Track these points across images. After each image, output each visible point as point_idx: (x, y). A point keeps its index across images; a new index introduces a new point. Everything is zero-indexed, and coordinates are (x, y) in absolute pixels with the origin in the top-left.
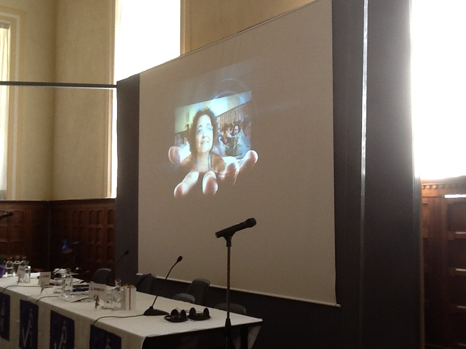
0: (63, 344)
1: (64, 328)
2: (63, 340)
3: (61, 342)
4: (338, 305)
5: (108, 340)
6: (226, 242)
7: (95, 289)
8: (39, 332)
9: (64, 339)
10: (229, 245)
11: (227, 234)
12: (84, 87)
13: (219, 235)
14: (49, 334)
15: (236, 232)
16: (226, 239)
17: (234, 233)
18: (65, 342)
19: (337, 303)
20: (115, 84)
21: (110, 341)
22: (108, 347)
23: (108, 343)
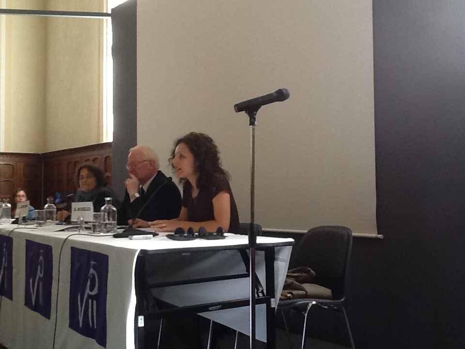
0: (40, 277)
1: (41, 258)
2: (40, 274)
3: (38, 277)
4: (380, 236)
5: (92, 263)
6: (249, 118)
7: (79, 209)
8: (14, 270)
9: (41, 272)
10: (252, 123)
11: (250, 108)
12: (75, 15)
13: (239, 108)
14: (24, 269)
15: (262, 107)
16: (249, 114)
17: (260, 107)
18: (42, 276)
19: (378, 234)
20: (110, 12)
21: (94, 263)
22: (92, 271)
23: (92, 266)
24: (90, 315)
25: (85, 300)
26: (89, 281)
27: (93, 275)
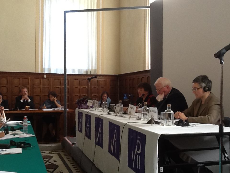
0: (115, 140)
1: (115, 131)
2: (115, 139)
5: (138, 137)
8: (104, 134)
9: (115, 138)
14: (108, 135)
18: (116, 139)
20: (149, 5)
21: (139, 137)
22: (138, 141)
23: (138, 139)
24: (137, 163)
25: (135, 155)
26: (137, 146)
27: (139, 143)
